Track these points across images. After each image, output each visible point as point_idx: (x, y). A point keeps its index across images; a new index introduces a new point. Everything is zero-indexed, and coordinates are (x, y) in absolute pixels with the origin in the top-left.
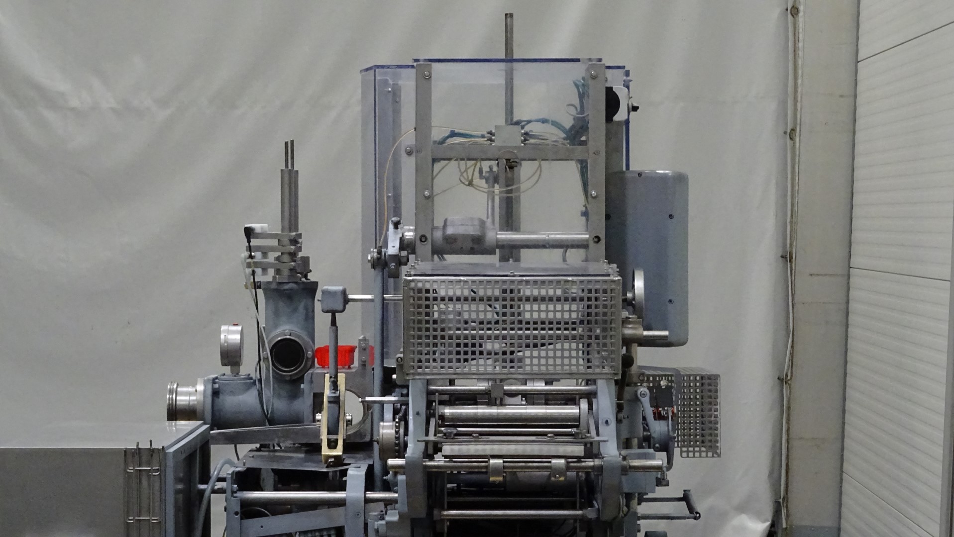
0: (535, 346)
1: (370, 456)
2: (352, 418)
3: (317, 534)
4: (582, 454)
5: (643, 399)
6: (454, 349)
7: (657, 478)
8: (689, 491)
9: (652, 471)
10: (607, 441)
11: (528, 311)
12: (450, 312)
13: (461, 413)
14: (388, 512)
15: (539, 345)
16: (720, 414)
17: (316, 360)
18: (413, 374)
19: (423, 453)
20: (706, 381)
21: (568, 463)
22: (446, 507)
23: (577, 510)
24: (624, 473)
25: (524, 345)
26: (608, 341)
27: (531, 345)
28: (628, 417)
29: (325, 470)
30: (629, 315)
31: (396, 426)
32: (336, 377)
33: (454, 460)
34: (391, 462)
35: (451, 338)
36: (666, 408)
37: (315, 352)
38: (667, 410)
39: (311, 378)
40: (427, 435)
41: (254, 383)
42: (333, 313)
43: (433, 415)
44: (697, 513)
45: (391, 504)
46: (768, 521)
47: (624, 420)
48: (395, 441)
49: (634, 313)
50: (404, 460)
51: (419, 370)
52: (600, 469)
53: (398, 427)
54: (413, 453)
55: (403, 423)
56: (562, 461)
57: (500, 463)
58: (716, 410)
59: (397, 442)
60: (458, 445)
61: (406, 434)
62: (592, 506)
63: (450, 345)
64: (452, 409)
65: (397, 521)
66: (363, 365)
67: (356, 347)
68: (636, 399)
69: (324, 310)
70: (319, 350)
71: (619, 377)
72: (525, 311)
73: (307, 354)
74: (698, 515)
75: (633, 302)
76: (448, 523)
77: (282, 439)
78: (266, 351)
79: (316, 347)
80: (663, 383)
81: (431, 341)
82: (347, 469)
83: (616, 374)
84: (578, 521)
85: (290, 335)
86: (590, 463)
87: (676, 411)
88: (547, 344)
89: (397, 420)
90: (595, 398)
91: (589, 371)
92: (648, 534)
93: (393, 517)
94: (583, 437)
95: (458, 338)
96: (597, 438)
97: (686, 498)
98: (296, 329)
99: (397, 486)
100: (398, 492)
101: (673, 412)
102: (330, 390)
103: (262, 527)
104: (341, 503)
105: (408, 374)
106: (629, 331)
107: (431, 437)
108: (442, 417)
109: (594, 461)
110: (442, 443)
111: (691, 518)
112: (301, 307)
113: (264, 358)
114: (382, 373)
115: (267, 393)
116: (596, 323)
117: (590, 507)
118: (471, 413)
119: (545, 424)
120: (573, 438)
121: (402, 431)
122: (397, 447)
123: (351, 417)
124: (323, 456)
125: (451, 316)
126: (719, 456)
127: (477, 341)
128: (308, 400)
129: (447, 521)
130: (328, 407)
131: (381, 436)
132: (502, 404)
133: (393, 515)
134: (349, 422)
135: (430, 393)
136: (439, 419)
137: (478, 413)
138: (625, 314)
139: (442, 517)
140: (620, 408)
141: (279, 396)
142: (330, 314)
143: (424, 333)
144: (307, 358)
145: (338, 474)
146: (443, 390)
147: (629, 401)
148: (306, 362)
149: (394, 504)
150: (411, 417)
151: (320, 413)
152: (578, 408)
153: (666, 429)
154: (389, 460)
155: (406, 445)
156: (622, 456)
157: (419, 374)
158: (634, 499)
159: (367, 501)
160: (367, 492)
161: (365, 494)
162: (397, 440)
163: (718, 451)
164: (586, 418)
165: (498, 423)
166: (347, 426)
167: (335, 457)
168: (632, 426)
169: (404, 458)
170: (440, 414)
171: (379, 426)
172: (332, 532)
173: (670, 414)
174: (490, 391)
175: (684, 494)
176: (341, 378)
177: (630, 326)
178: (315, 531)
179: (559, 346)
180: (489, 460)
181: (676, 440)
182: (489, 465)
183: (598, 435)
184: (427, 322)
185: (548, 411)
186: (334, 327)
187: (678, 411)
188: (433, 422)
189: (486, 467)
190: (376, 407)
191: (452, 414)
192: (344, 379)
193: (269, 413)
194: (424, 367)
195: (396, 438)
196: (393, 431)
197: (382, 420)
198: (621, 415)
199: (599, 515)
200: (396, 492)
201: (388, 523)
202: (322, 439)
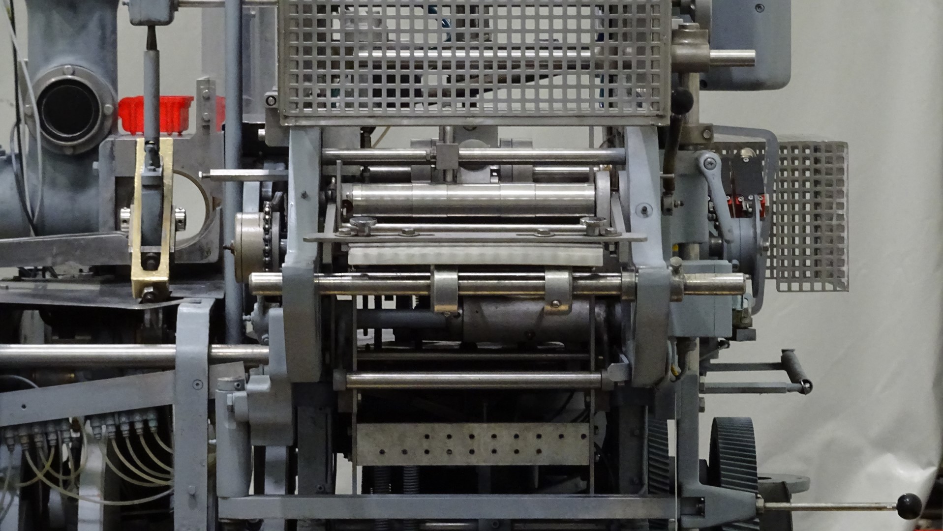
0: (516, 80)
1: (218, 288)
2: (185, 217)
3: (124, 419)
4: (601, 263)
5: (708, 172)
6: (371, 86)
7: (734, 310)
8: (792, 351)
9: (726, 295)
10: (646, 239)
11: (502, 31)
12: (362, 19)
13: (382, 197)
14: (252, 377)
15: (523, 79)
16: (847, 214)
17: (120, 122)
18: (297, 117)
19: (315, 262)
20: (822, 155)
21: (575, 279)
22: (355, 366)
23: (590, 372)
24: (676, 298)
25: (495, 80)
26: (648, 70)
27: (509, 79)
28: (682, 204)
29: (137, 307)
30: (684, 22)
31: (264, 219)
32: (157, 142)
33: (370, 274)
34: (257, 278)
35: (363, 64)
36: (750, 198)
37: (117, 106)
38: (753, 200)
39: (112, 150)
40: (321, 229)
41: (9, 161)
42: (152, 26)
43: (333, 200)
44: (806, 381)
45: (257, 367)
46: (933, 465)
47: (674, 209)
48: (264, 247)
49: (694, 20)
50: (281, 274)
51: (307, 110)
52: (633, 289)
53: (268, 222)
54: (296, 262)
55: (277, 215)
56: (565, 276)
57: (452, 279)
58: (841, 206)
59: (267, 248)
60: (378, 247)
61: (283, 234)
62: (617, 360)
63: (363, 79)
64: (366, 190)
65: (268, 391)
66: (206, 127)
67: (192, 99)
68: (697, 173)
69: (133, 22)
70: (126, 102)
71: (667, 122)
72: (497, 31)
73: (103, 105)
74: (807, 385)
75: (692, 7)
76: (360, 397)
77: (59, 259)
78: (30, 103)
79: (120, 97)
80: (745, 153)
81: (329, 71)
82: (177, 306)
83: (660, 117)
84: (593, 392)
85: (73, 74)
86: (613, 279)
87: (768, 204)
88: (537, 77)
89: (267, 209)
90: (624, 169)
91: (614, 111)
92: (717, 421)
93: (260, 384)
94: (603, 232)
95: (377, 66)
96: (626, 235)
97: (786, 363)
98: (84, 63)
99: (267, 331)
100: (270, 343)
101: (763, 205)
102: (146, 166)
103: (24, 407)
104: (166, 365)
105: (286, 117)
106: (684, 51)
107: (329, 234)
108: (348, 204)
109: (621, 276)
110: (347, 244)
111: (795, 391)
112: (93, 25)
113: (25, 115)
114: (239, 133)
115: (32, 180)
116: (625, 37)
117: (614, 362)
118: (399, 196)
119: (533, 216)
120: (584, 235)
121: (275, 229)
122: (267, 257)
123: (184, 215)
124: (133, 284)
125: (364, 27)
126: (845, 288)
127: (411, 72)
128: (106, 191)
129: (358, 393)
130: (143, 195)
131: (238, 238)
132: (455, 181)
133: (257, 382)
134: (180, 224)
135: (326, 162)
136: (343, 207)
137: (412, 196)
138: (676, 22)
139: (349, 386)
140: (667, 187)
141: (53, 184)
142: (146, 28)
143: (315, 57)
144: (105, 116)
145: (161, 316)
146: (350, 157)
147: (683, 176)
148: (102, 124)
149: (261, 367)
150: (292, 202)
151: (128, 207)
152: (593, 187)
153: (751, 232)
154: (253, 274)
155: (282, 253)
156: (672, 266)
157: (307, 117)
158: (693, 350)
159: (213, 360)
160: (213, 346)
161: (210, 348)
162: (267, 245)
163: (844, 280)
164: (606, 206)
165: (449, 215)
166: (176, 230)
167: (155, 285)
168: (690, 223)
169: (280, 271)
170: (345, 198)
171: (234, 218)
172: (151, 416)
173: (758, 207)
174: (434, 157)
175: (783, 358)
176: (167, 144)
177: (686, 42)
178: (120, 414)
179: (558, 80)
180: (433, 274)
181: (769, 253)
182: (433, 283)
183: (628, 229)
184: (322, 51)
185: (539, 193)
186: (152, 53)
187: (772, 202)
188: (331, 211)
189: (428, 287)
190: (230, 189)
191: (367, 199)
192: (171, 148)
193: (36, 214)
194: (315, 105)
195: (265, 240)
196: (261, 230)
197: (240, 209)
198: (669, 201)
199: (630, 374)
200: (266, 344)
201: (251, 395)
202: (131, 254)
